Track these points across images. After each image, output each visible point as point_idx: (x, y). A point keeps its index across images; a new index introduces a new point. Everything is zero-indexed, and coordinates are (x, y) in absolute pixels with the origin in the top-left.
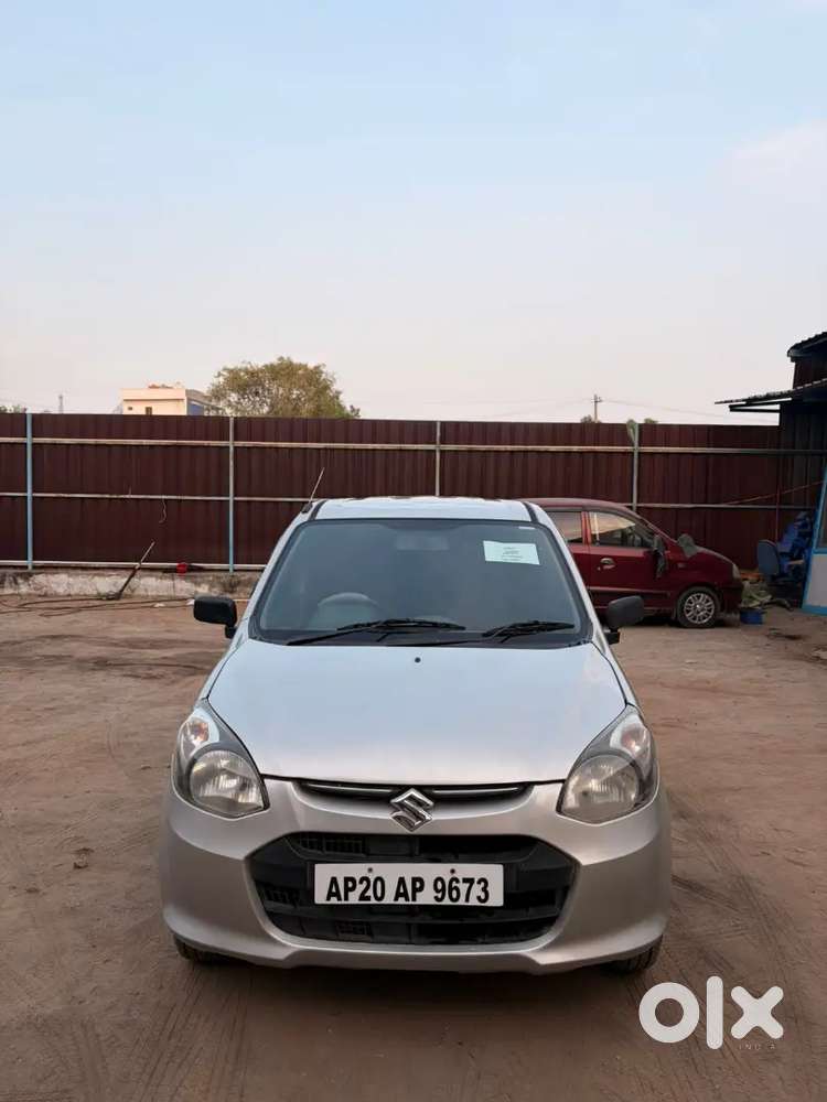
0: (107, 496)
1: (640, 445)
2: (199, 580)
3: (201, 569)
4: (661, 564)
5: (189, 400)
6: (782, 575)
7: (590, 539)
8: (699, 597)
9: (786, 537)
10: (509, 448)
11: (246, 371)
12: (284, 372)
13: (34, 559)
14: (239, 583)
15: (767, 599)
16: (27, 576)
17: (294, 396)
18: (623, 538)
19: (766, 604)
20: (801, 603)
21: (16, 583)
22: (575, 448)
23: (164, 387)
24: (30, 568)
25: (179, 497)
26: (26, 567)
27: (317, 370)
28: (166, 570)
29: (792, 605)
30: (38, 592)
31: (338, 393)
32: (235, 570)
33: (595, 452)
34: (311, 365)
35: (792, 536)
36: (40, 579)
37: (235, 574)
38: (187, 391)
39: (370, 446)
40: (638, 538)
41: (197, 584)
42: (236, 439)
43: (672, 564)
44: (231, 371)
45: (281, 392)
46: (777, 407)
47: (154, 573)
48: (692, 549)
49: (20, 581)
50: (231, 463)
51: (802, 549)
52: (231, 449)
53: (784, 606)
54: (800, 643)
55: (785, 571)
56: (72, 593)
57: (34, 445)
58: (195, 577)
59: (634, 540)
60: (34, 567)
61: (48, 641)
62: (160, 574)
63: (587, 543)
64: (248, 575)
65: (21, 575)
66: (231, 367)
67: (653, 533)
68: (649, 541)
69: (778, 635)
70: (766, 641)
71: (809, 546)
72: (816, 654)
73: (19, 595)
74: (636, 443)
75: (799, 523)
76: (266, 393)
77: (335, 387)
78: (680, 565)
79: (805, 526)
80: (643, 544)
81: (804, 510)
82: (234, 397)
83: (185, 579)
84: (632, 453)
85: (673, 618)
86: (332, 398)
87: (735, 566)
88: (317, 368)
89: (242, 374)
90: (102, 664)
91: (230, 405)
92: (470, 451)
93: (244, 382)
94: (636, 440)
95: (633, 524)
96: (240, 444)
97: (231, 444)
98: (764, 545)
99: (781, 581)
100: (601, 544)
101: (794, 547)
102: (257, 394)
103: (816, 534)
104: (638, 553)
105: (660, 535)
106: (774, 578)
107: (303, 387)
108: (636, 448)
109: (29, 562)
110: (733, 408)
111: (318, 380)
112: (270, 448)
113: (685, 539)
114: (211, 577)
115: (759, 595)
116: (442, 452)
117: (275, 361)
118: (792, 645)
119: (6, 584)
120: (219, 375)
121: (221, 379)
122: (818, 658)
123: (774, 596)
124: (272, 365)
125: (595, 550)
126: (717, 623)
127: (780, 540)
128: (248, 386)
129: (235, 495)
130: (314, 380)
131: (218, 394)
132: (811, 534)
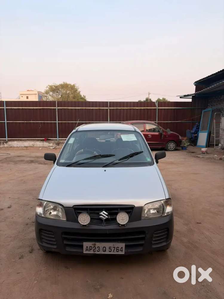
0: (26, 122)
1: (158, 107)
2: (50, 142)
3: (50, 140)
4: (162, 136)
5: (39, 94)
6: (192, 138)
7: (146, 130)
8: (171, 144)
9: (193, 129)
10: (126, 108)
11: (55, 86)
12: (65, 86)
13: (8, 138)
14: (60, 143)
15: (189, 144)
16: (6, 142)
17: (68, 93)
18: (154, 130)
19: (188, 145)
20: (196, 145)
21: (4, 144)
22: (142, 108)
23: (31, 90)
24: (7, 140)
25: (44, 122)
26: (6, 140)
27: (74, 86)
28: (41, 140)
29: (194, 145)
30: (9, 146)
31: (80, 92)
32: (59, 140)
33: (147, 109)
34: (72, 84)
35: (195, 129)
36: (10, 143)
37: (59, 141)
38: (38, 92)
39: (92, 108)
40: (157, 130)
41: (50, 143)
42: (58, 107)
43: (165, 136)
44: (50, 86)
45: (64, 91)
46: (191, 97)
47: (39, 141)
48: (170, 132)
49: (5, 143)
50: (57, 113)
51: (197, 132)
52: (57, 109)
53: (192, 145)
54: (195, 153)
55: (193, 137)
56: (18, 146)
57: (6, 109)
58: (49, 142)
59: (156, 130)
60: (8, 140)
61: (17, 157)
62: (40, 141)
63: (145, 131)
64: (62, 141)
65: (5, 142)
66: (50, 85)
67: (161, 129)
68: (159, 130)
69: (189, 152)
70: (186, 153)
71: (198, 131)
72: (197, 155)
73: (5, 147)
74: (157, 106)
75: (196, 125)
76: (60, 92)
77: (79, 90)
78: (167, 136)
79: (198, 126)
80: (159, 131)
81: (198, 122)
82: (51, 93)
83: (47, 142)
84: (156, 109)
85: (165, 149)
86: (78, 93)
87: (180, 136)
88: (73, 85)
89: (53, 87)
90: (32, 162)
91: (50, 95)
92: (117, 109)
93: (54, 89)
94: (157, 105)
95: (156, 127)
96: (59, 108)
97: (57, 108)
98: (188, 131)
99: (192, 140)
100: (148, 131)
101: (195, 131)
102: (58, 92)
103: (200, 128)
104: (157, 133)
105: (162, 129)
106: (190, 139)
107: (70, 90)
108: (157, 108)
109: (7, 139)
110: (181, 97)
111: (74, 88)
112: (67, 109)
113: (168, 130)
114: (53, 141)
115: (187, 143)
116: (110, 109)
117: (62, 83)
118: (193, 154)
119: (1, 144)
120: (47, 87)
121: (48, 88)
122: (197, 156)
123: (190, 143)
124: (61, 84)
125: (147, 133)
126: (176, 150)
127: (192, 130)
128: (55, 90)
129: (58, 121)
130: (73, 89)
131: (47, 92)
132: (199, 128)
